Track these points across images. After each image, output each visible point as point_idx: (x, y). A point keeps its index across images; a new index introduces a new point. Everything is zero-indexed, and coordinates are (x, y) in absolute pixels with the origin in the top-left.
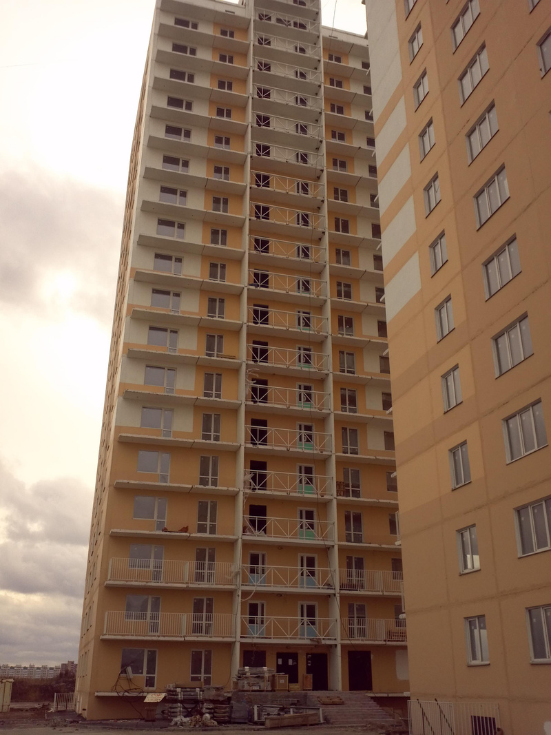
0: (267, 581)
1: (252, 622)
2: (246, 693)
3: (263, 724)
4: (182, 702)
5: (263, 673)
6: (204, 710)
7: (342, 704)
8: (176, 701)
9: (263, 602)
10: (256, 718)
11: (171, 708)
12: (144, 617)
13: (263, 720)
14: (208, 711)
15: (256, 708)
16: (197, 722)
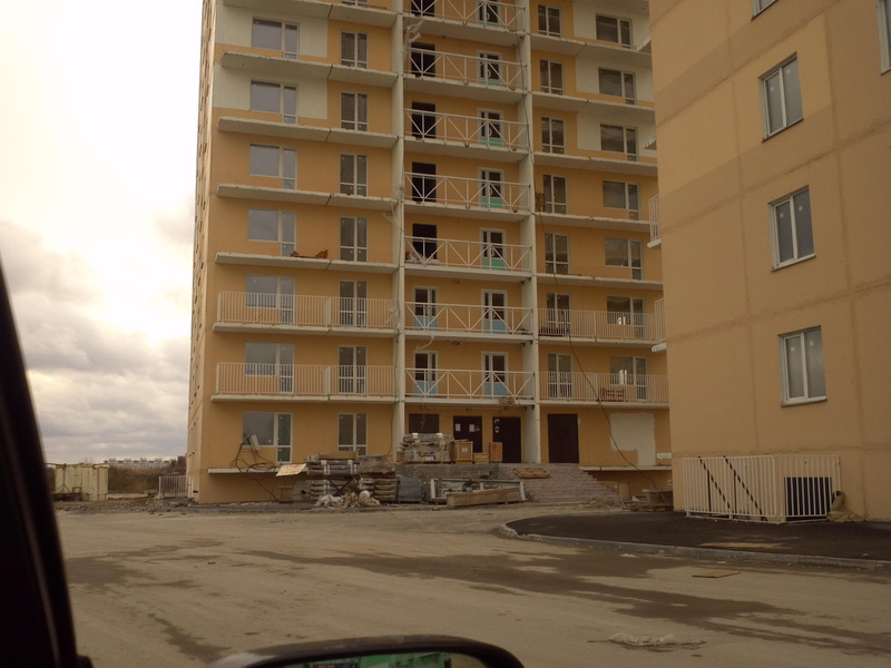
0: (440, 324)
1: (420, 377)
2: (416, 466)
3: (444, 502)
4: (328, 478)
5: (438, 439)
6: (360, 487)
7: (548, 477)
8: (321, 477)
9: (434, 352)
10: (433, 496)
11: (314, 485)
12: (271, 371)
13: (444, 497)
14: (366, 487)
15: (432, 483)
16: (352, 501)
